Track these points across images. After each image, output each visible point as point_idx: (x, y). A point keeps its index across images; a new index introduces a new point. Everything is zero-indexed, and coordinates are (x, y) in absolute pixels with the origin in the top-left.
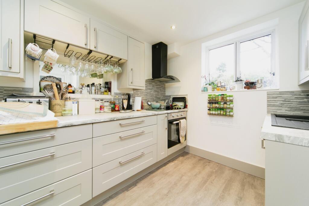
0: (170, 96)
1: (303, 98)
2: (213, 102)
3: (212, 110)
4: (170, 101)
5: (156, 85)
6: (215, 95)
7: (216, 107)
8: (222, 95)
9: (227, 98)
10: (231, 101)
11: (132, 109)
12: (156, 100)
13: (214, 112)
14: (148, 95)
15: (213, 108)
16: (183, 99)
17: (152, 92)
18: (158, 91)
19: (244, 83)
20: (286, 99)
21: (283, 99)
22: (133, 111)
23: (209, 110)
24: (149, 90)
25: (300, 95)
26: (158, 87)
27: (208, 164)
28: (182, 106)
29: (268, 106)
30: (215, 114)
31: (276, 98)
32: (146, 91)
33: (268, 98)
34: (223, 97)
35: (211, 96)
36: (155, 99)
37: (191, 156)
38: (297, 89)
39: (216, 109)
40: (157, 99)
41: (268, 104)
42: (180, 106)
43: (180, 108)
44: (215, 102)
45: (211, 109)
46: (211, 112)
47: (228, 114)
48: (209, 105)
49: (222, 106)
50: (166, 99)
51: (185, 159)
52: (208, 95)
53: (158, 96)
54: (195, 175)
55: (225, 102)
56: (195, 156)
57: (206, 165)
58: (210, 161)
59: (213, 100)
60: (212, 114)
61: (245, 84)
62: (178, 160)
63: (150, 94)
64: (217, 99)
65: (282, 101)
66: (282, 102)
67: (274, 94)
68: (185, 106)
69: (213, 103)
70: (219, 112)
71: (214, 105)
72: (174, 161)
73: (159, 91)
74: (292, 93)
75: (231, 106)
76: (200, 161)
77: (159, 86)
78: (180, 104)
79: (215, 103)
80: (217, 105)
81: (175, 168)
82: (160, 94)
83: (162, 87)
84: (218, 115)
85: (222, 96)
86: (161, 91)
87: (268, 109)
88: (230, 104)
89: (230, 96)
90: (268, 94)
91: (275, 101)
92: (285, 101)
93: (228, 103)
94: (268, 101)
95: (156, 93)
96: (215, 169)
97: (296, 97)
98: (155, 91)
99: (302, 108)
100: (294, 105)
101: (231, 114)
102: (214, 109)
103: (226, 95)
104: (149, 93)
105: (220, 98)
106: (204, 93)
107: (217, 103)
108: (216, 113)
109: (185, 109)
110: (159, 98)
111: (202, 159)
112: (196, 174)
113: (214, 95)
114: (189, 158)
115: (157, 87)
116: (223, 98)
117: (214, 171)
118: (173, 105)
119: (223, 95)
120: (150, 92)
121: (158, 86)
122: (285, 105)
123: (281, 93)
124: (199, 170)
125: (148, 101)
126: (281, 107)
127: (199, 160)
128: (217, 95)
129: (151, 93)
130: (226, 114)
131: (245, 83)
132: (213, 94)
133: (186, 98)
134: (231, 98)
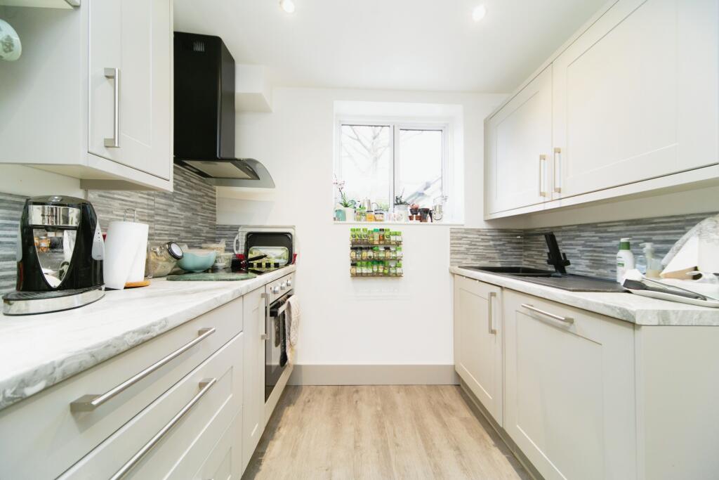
0: (235, 229)
1: (489, 240)
2: (362, 246)
3: (361, 266)
4: (237, 242)
5: (187, 185)
6: (366, 230)
7: (370, 257)
8: (381, 230)
9: (392, 237)
10: (398, 244)
11: (102, 283)
12: (186, 238)
13: (365, 270)
14: (157, 218)
15: (364, 260)
16: (283, 239)
17: (174, 210)
18: (194, 206)
19: (409, 208)
20: (472, 242)
21: (469, 242)
22: (107, 289)
23: (354, 265)
24: (163, 201)
25: (486, 235)
26: (193, 195)
27: (356, 397)
28: (280, 258)
29: (451, 254)
30: (367, 275)
31: (461, 239)
32: (152, 203)
33: (451, 239)
34: (383, 236)
35: (358, 233)
36: (183, 234)
37: (310, 394)
38: (483, 226)
39: (370, 263)
40: (189, 235)
41: (451, 250)
42: (273, 257)
43: (277, 265)
44: (367, 246)
45: (359, 263)
46: (359, 270)
47: (393, 271)
48: (354, 254)
49: (382, 255)
50: (221, 238)
51: (303, 410)
52: (352, 230)
53: (193, 227)
54: (355, 447)
55: (385, 246)
56: (319, 389)
57: (357, 402)
58: (356, 388)
59: (362, 242)
60: (361, 275)
61: (411, 212)
62: (286, 424)
63: (168, 217)
64: (371, 239)
65: (468, 244)
66: (467, 246)
67: (459, 232)
68: (291, 259)
69: (361, 249)
70: (375, 270)
71: (366, 254)
72: (277, 434)
73: (199, 208)
74: (478, 231)
75: (399, 254)
76: (337, 398)
77: (197, 190)
78: (275, 253)
79: (367, 249)
80: (370, 253)
81: (294, 455)
82: (199, 219)
83: (207, 195)
84: (373, 275)
85: (382, 233)
86: (203, 208)
87: (451, 258)
88: (395, 251)
89: (396, 234)
90: (451, 233)
91: (460, 244)
92: (470, 245)
93: (392, 249)
94: (451, 244)
95: (189, 214)
96: (377, 404)
97: (482, 239)
98: (185, 207)
99: (488, 255)
100: (480, 251)
101: (399, 270)
102: (364, 263)
103: (389, 230)
104: (162, 212)
105: (376, 236)
106: (338, 224)
107: (372, 248)
108: (370, 271)
109: (290, 266)
110: (197, 233)
111: (338, 389)
112: (355, 442)
113: (363, 229)
114: (309, 401)
115: (188, 191)
116: (382, 238)
117: (379, 409)
118: (250, 256)
119: (383, 230)
120: (165, 207)
121: (194, 192)
122: (471, 251)
123: (467, 231)
124: (351, 424)
125: (170, 244)
126: (467, 254)
127: (335, 395)
128: (371, 230)
129: (170, 210)
130: (389, 272)
131: (411, 210)
132: (361, 227)
133: (293, 234)
134: (398, 239)
